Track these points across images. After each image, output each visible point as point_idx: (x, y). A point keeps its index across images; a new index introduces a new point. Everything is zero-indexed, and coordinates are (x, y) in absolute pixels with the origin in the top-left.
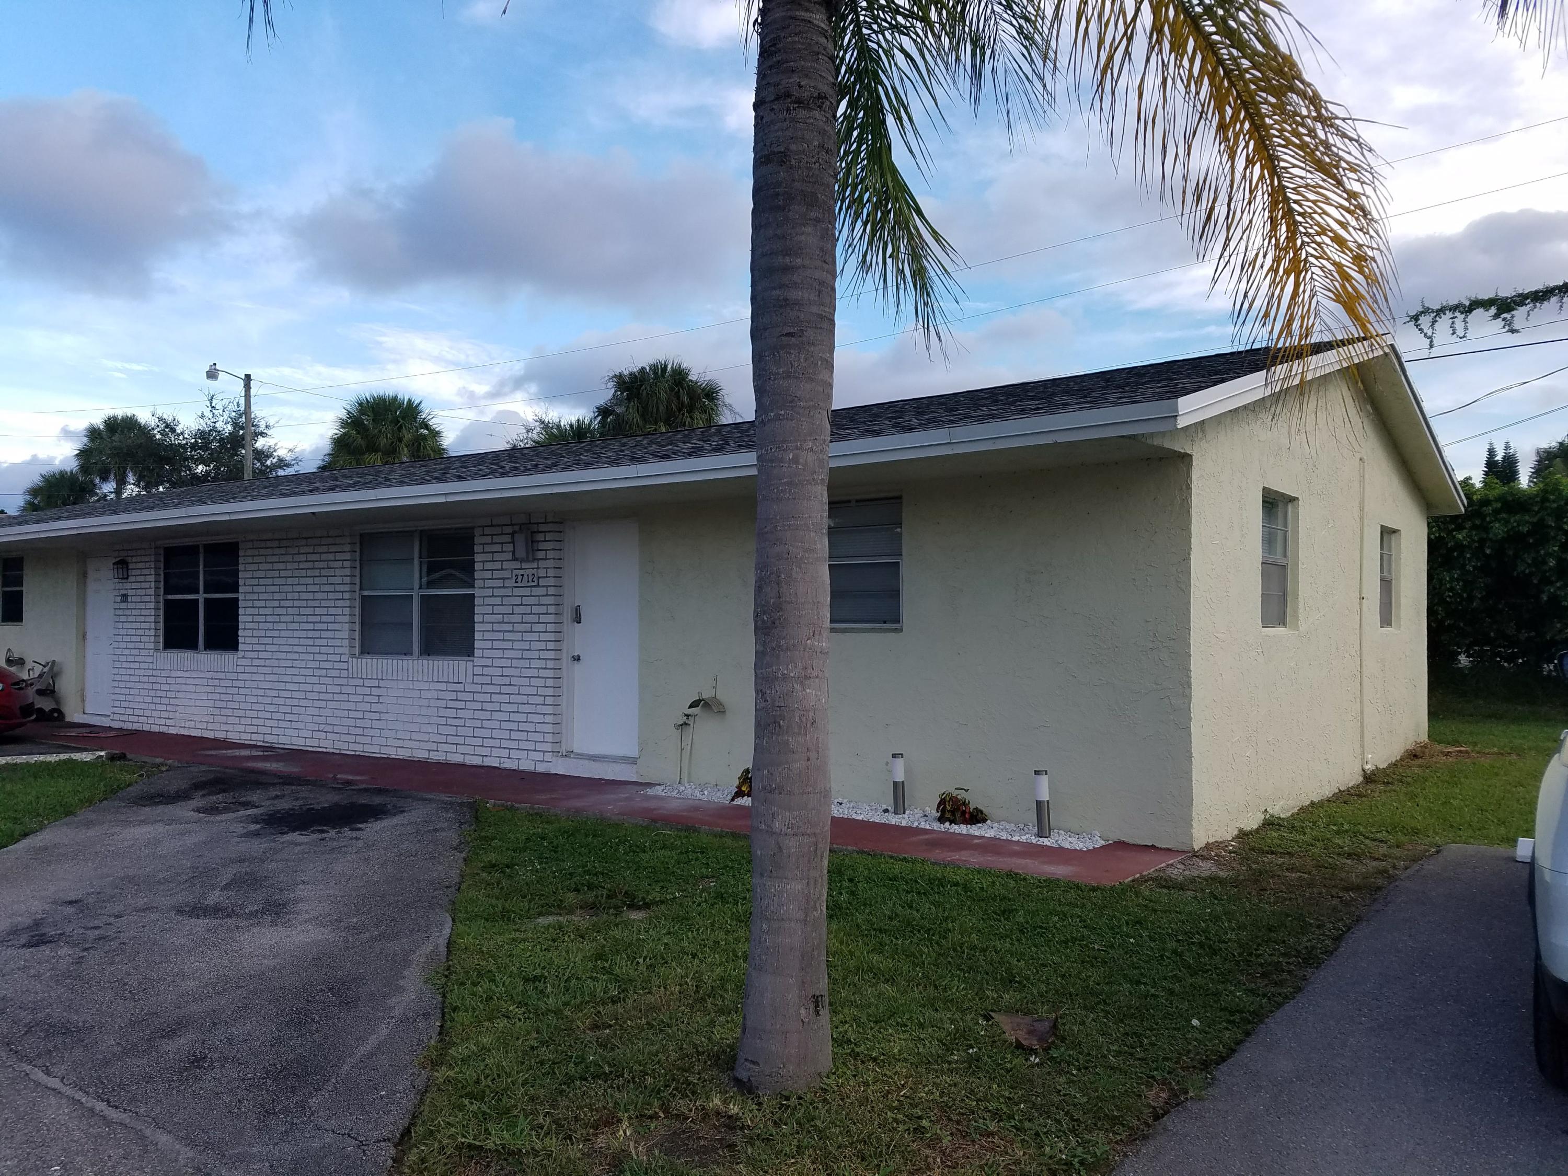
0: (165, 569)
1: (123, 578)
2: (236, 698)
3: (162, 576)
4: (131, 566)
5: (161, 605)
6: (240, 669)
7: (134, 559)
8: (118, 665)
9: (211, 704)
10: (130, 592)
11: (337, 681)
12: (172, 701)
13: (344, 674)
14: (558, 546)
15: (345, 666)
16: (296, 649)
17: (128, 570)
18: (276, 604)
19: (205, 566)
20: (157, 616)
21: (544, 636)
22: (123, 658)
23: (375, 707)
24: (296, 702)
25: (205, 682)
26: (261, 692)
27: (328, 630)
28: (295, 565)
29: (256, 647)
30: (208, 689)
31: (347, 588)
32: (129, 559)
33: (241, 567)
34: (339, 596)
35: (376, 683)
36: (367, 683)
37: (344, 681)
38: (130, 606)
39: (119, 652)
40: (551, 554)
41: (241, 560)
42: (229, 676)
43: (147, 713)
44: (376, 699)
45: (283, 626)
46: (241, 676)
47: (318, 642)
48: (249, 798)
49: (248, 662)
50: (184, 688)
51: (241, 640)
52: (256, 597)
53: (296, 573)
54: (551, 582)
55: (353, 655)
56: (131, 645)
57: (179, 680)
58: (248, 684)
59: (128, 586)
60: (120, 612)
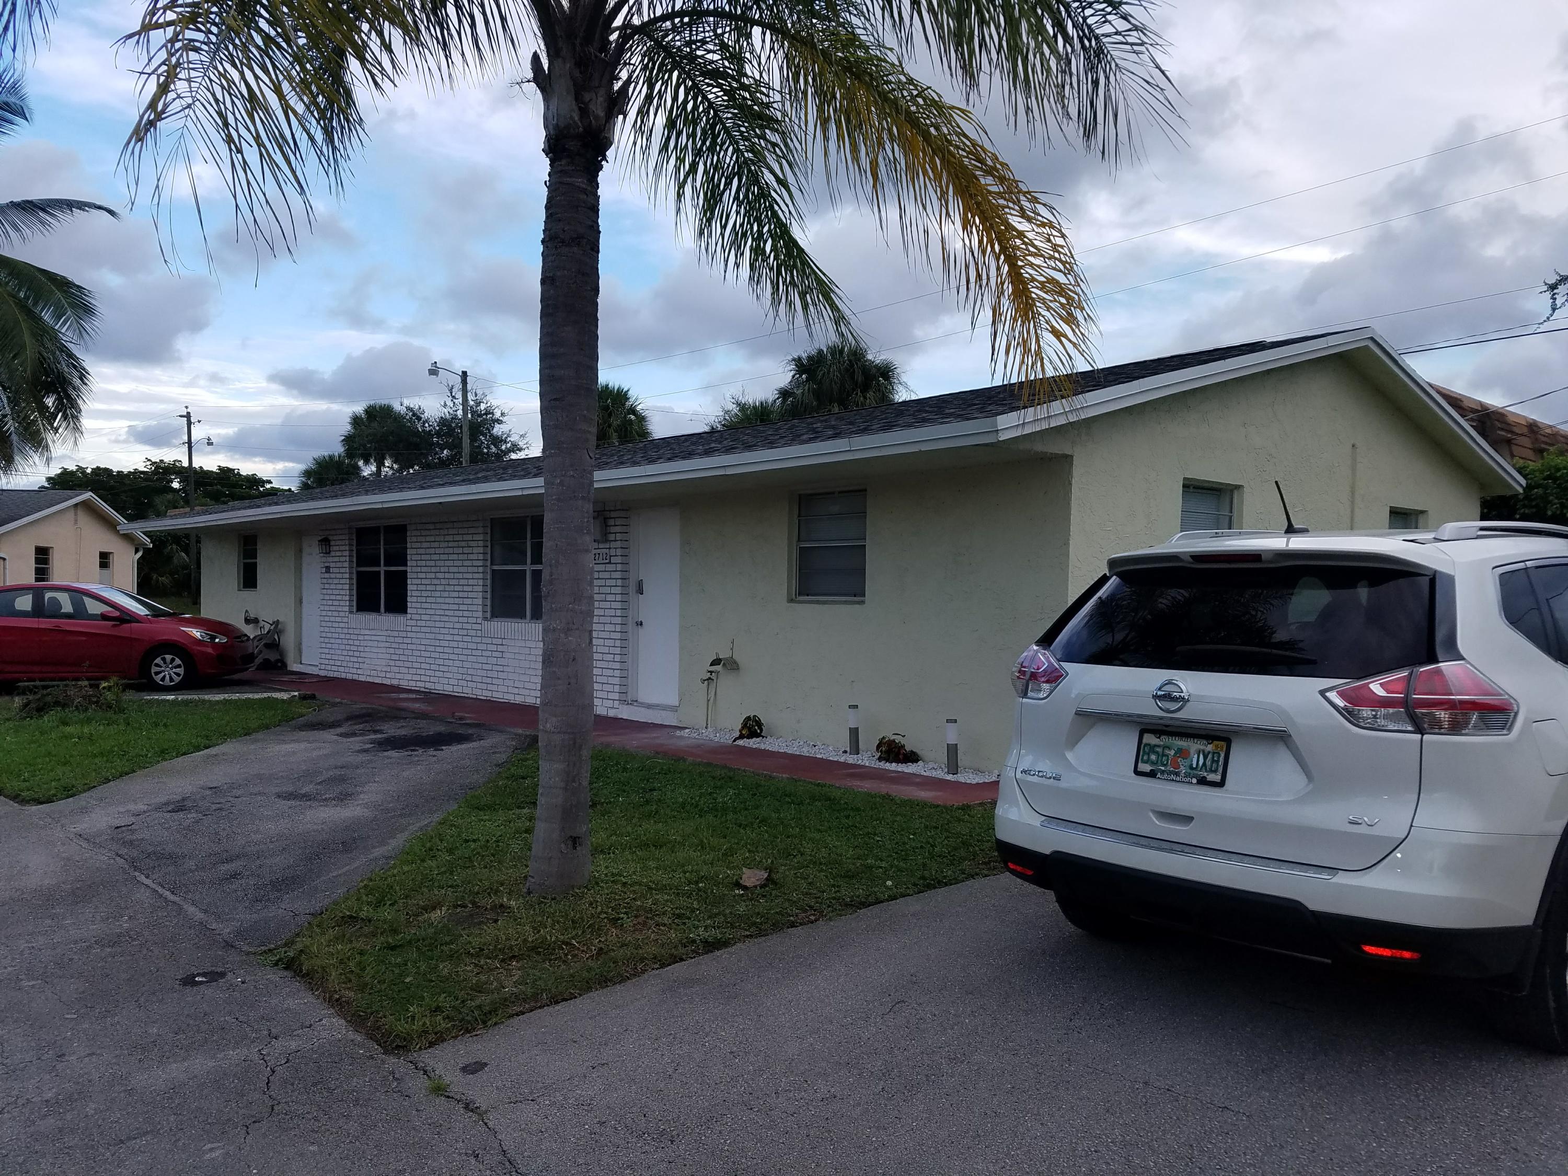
0: (357, 545)
1: (326, 553)
2: (406, 652)
3: (355, 552)
4: (332, 543)
5: (354, 576)
6: (409, 629)
7: (335, 538)
8: (324, 624)
9: (388, 656)
10: (332, 565)
11: (474, 639)
12: (362, 654)
13: (479, 633)
14: (624, 529)
15: (479, 627)
16: (447, 613)
17: (330, 546)
18: (433, 576)
19: (385, 544)
20: (351, 584)
21: (614, 605)
22: (327, 619)
23: (500, 661)
24: (446, 656)
25: (384, 639)
26: (423, 648)
27: (468, 598)
28: (446, 544)
29: (420, 611)
30: (387, 645)
31: (480, 563)
32: (331, 538)
33: (409, 545)
34: (475, 570)
35: (500, 641)
36: (495, 641)
37: (479, 640)
38: (333, 576)
39: (324, 613)
40: (619, 537)
41: (408, 539)
42: (401, 634)
43: (345, 664)
44: (500, 655)
45: (438, 594)
46: (409, 635)
47: (462, 607)
48: (382, 728)
49: (413, 623)
50: (370, 643)
51: (409, 605)
52: (419, 569)
53: (447, 551)
54: (619, 560)
55: (485, 619)
56: (332, 608)
57: (366, 637)
58: (414, 641)
59: (330, 559)
60: (325, 581)
